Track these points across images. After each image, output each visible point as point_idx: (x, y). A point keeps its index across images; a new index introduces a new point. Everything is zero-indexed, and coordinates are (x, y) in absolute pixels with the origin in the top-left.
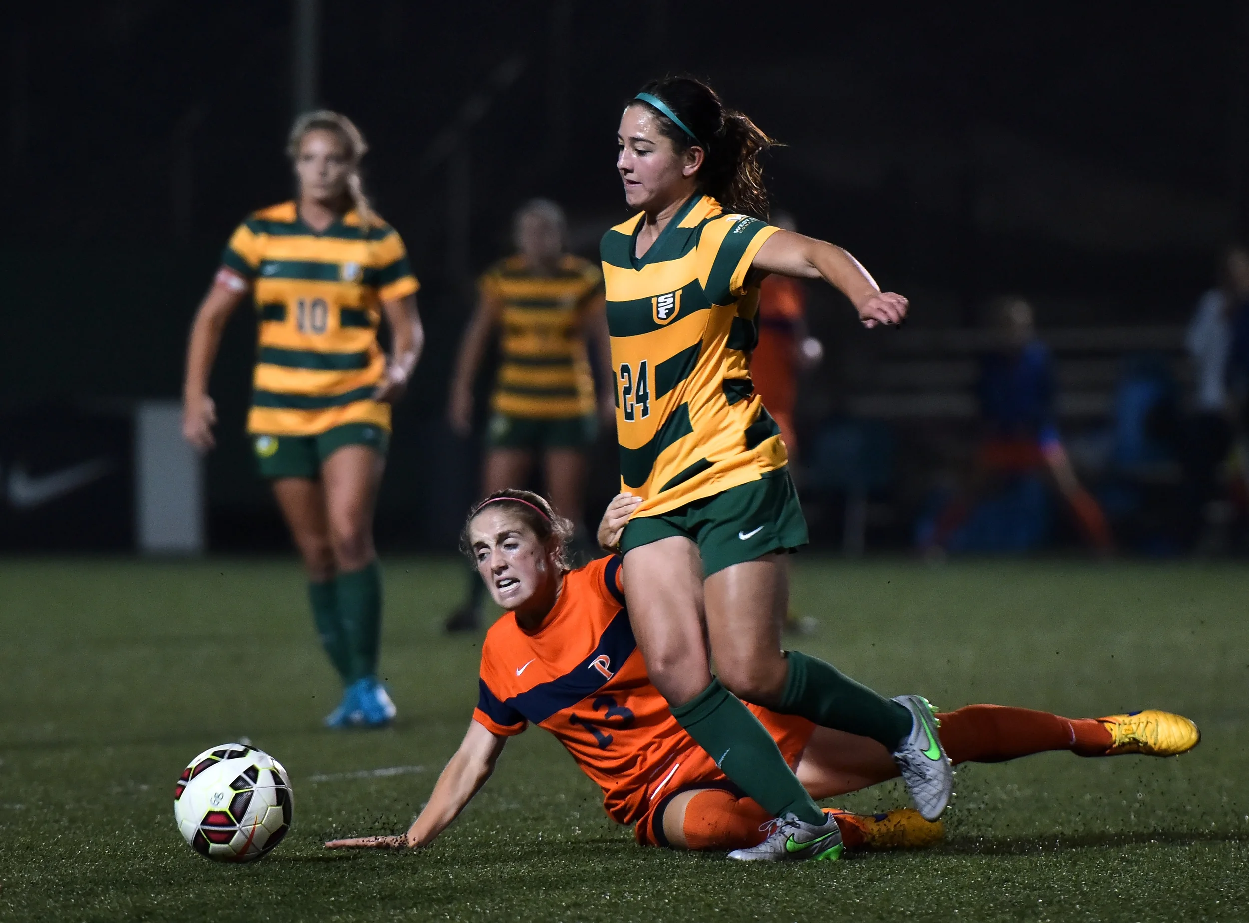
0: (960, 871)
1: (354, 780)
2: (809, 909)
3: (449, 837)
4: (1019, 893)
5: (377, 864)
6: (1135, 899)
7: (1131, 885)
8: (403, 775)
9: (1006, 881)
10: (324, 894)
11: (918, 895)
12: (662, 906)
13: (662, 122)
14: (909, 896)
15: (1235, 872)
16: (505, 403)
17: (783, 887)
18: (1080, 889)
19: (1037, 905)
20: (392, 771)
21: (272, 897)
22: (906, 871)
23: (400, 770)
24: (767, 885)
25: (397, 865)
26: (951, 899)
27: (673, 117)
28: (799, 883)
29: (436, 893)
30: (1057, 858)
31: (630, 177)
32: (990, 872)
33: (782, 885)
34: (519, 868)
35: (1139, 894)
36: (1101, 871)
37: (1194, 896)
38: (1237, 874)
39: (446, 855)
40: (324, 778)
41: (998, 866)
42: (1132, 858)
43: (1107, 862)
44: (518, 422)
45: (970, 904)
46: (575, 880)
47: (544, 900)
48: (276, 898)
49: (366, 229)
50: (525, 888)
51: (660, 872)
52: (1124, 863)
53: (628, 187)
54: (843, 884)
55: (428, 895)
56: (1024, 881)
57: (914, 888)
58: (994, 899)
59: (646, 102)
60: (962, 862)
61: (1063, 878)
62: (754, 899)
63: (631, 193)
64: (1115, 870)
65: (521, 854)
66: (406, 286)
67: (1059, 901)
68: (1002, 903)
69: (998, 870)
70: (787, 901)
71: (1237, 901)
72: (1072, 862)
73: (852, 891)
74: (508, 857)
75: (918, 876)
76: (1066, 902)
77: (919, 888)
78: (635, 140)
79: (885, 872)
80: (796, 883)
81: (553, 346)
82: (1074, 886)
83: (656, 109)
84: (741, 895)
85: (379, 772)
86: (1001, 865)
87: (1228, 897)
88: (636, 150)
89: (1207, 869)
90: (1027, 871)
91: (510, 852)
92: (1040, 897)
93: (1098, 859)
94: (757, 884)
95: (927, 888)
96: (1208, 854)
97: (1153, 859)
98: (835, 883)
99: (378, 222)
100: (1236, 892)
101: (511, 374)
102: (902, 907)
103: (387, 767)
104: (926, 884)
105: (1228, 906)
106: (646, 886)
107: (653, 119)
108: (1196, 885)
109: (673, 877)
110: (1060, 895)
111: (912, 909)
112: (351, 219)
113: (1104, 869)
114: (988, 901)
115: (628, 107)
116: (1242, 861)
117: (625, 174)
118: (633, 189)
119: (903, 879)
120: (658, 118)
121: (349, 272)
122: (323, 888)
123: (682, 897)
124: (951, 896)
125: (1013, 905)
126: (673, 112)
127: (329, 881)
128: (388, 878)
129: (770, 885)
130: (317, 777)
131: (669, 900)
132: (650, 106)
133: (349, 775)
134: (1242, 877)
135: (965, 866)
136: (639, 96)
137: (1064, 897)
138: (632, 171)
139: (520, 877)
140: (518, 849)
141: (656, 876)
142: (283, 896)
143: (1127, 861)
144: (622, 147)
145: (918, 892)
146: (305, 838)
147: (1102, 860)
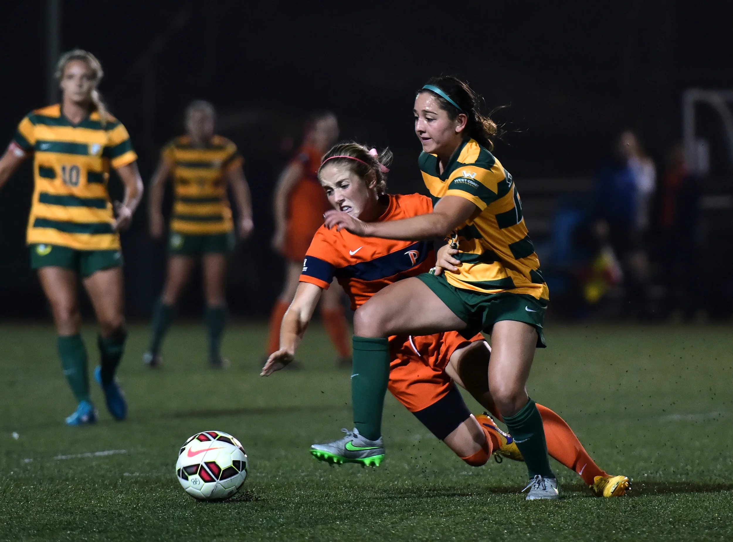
0: (456, 513)
1: (82, 459)
2: (363, 537)
3: (141, 494)
4: (492, 527)
5: (97, 510)
6: (564, 530)
7: (561, 521)
8: (114, 455)
9: (484, 520)
10: (64, 529)
11: (431, 528)
12: (273, 536)
13: (441, 101)
14: (425, 529)
15: (625, 513)
16: (177, 225)
17: (347, 524)
18: (530, 525)
19: (503, 535)
20: (106, 453)
21: (31, 532)
22: (423, 514)
23: (111, 452)
24: (338, 522)
25: (109, 512)
26: (450, 531)
27: (447, 98)
28: (357, 521)
29: (133, 529)
30: (516, 505)
31: (425, 135)
32: (475, 514)
33: (347, 522)
34: (184, 513)
35: (566, 527)
36: (543, 513)
37: (600, 529)
38: (626, 515)
39: (139, 505)
40: (64, 457)
41: (480, 511)
42: (562, 505)
43: (546, 507)
44: (187, 237)
45: (463, 534)
46: (219, 520)
47: (200, 532)
48: (34, 532)
49: (104, 123)
50: (188, 525)
51: (272, 515)
52: (557, 508)
53: (423, 142)
54: (384, 521)
55: (128, 530)
56: (496, 519)
57: (429, 525)
58: (478, 531)
59: (430, 90)
60: (458, 508)
61: (520, 518)
62: (329, 531)
63: (425, 145)
64: (551, 512)
65: (185, 504)
66: (129, 157)
67: (517, 532)
68: (482, 533)
69: (480, 513)
70: (350, 532)
71: (626, 531)
72: (525, 508)
73: (390, 526)
74: (178, 506)
75: (430, 517)
76: (521, 532)
77: (431, 524)
78: (425, 112)
79: (410, 514)
80: (355, 521)
81: (208, 190)
82: (526, 522)
83: (436, 94)
84: (322, 529)
85: (98, 454)
86: (481, 510)
87: (620, 529)
88: (427, 118)
89: (607, 512)
90: (498, 513)
91: (179, 503)
92: (505, 529)
93: (541, 506)
94: (331, 522)
95: (437, 524)
96: (609, 502)
97: (575, 506)
98: (380, 521)
99: (111, 118)
100: (625, 526)
101: (180, 208)
102: (420, 535)
103: (103, 450)
104: (435, 521)
105: (620, 534)
106: (263, 523)
107: (435, 100)
108: (601, 521)
109: (280, 518)
110: (517, 528)
111: (427, 537)
112: (94, 117)
113: (545, 511)
114: (473, 531)
115: (419, 94)
116: (629, 507)
117: (421, 134)
118: (426, 143)
119: (422, 519)
120: (438, 99)
121: (95, 149)
122: (62, 526)
123: (285, 530)
124: (451, 529)
125: (489, 534)
126: (447, 95)
127: (67, 522)
128: (103, 519)
129: (340, 523)
130: (59, 457)
131: (277, 532)
132: (432, 92)
133: (79, 456)
134: (629, 517)
135: (460, 510)
136: (425, 87)
137: (520, 529)
138: (424, 132)
139: (185, 518)
140: (184, 501)
141: (269, 517)
142: (38, 531)
143: (559, 507)
144: (417, 118)
145: (431, 526)
146: (52, 495)
147: (544, 506)
